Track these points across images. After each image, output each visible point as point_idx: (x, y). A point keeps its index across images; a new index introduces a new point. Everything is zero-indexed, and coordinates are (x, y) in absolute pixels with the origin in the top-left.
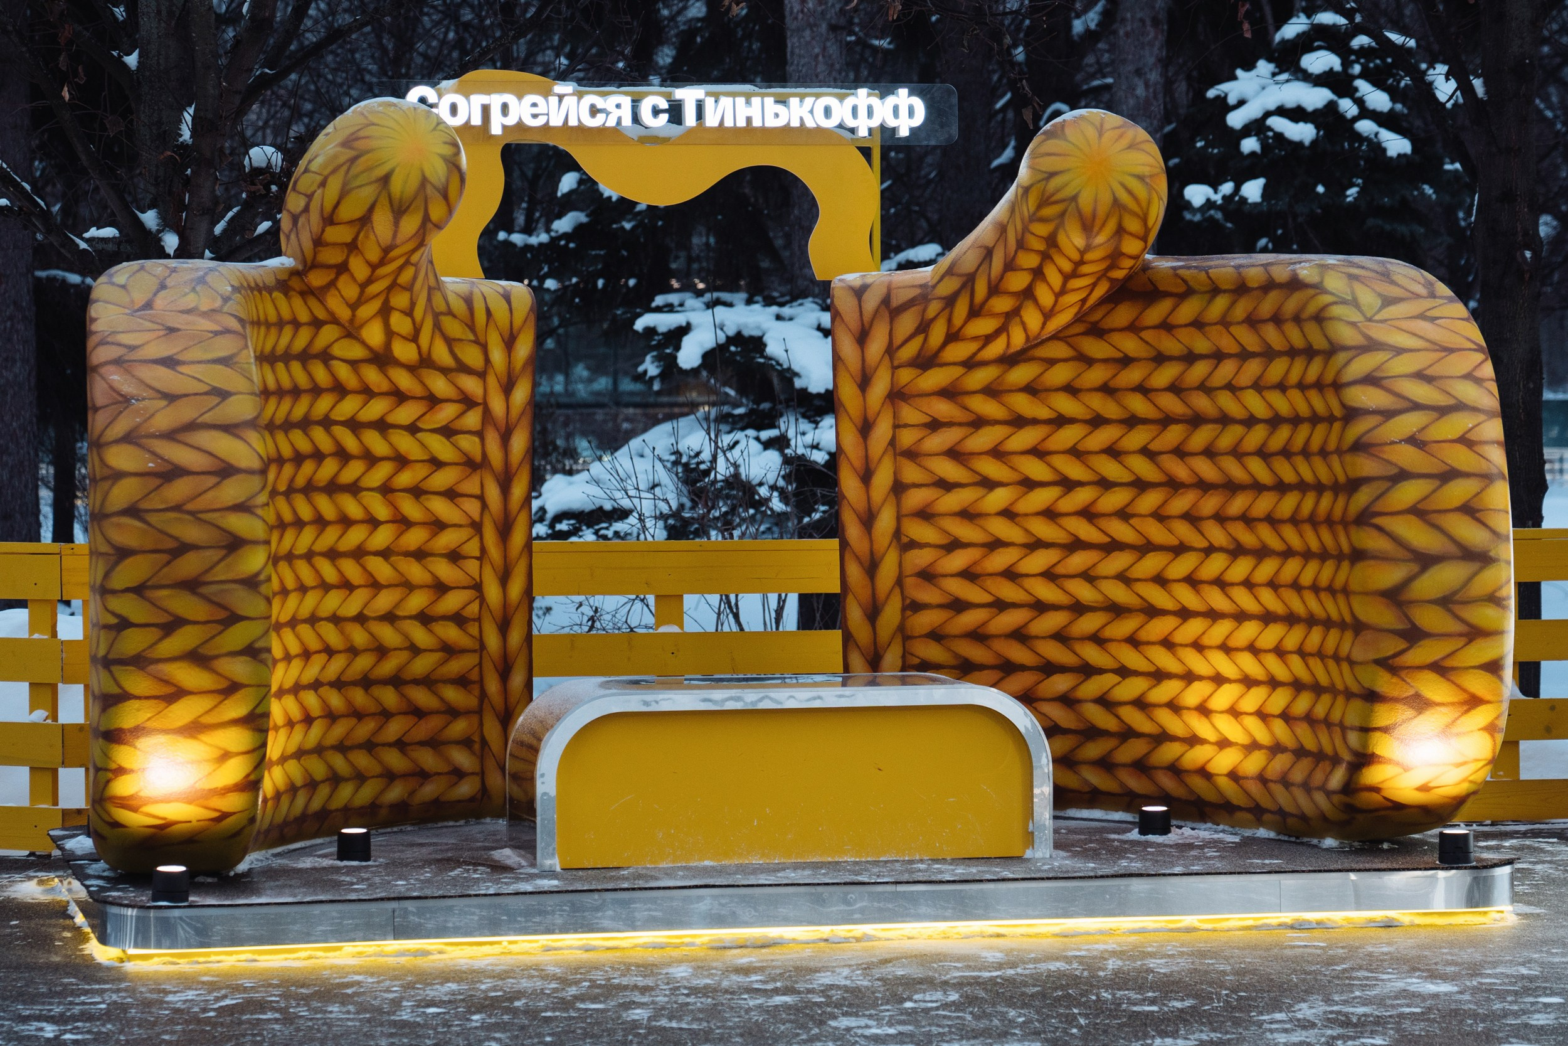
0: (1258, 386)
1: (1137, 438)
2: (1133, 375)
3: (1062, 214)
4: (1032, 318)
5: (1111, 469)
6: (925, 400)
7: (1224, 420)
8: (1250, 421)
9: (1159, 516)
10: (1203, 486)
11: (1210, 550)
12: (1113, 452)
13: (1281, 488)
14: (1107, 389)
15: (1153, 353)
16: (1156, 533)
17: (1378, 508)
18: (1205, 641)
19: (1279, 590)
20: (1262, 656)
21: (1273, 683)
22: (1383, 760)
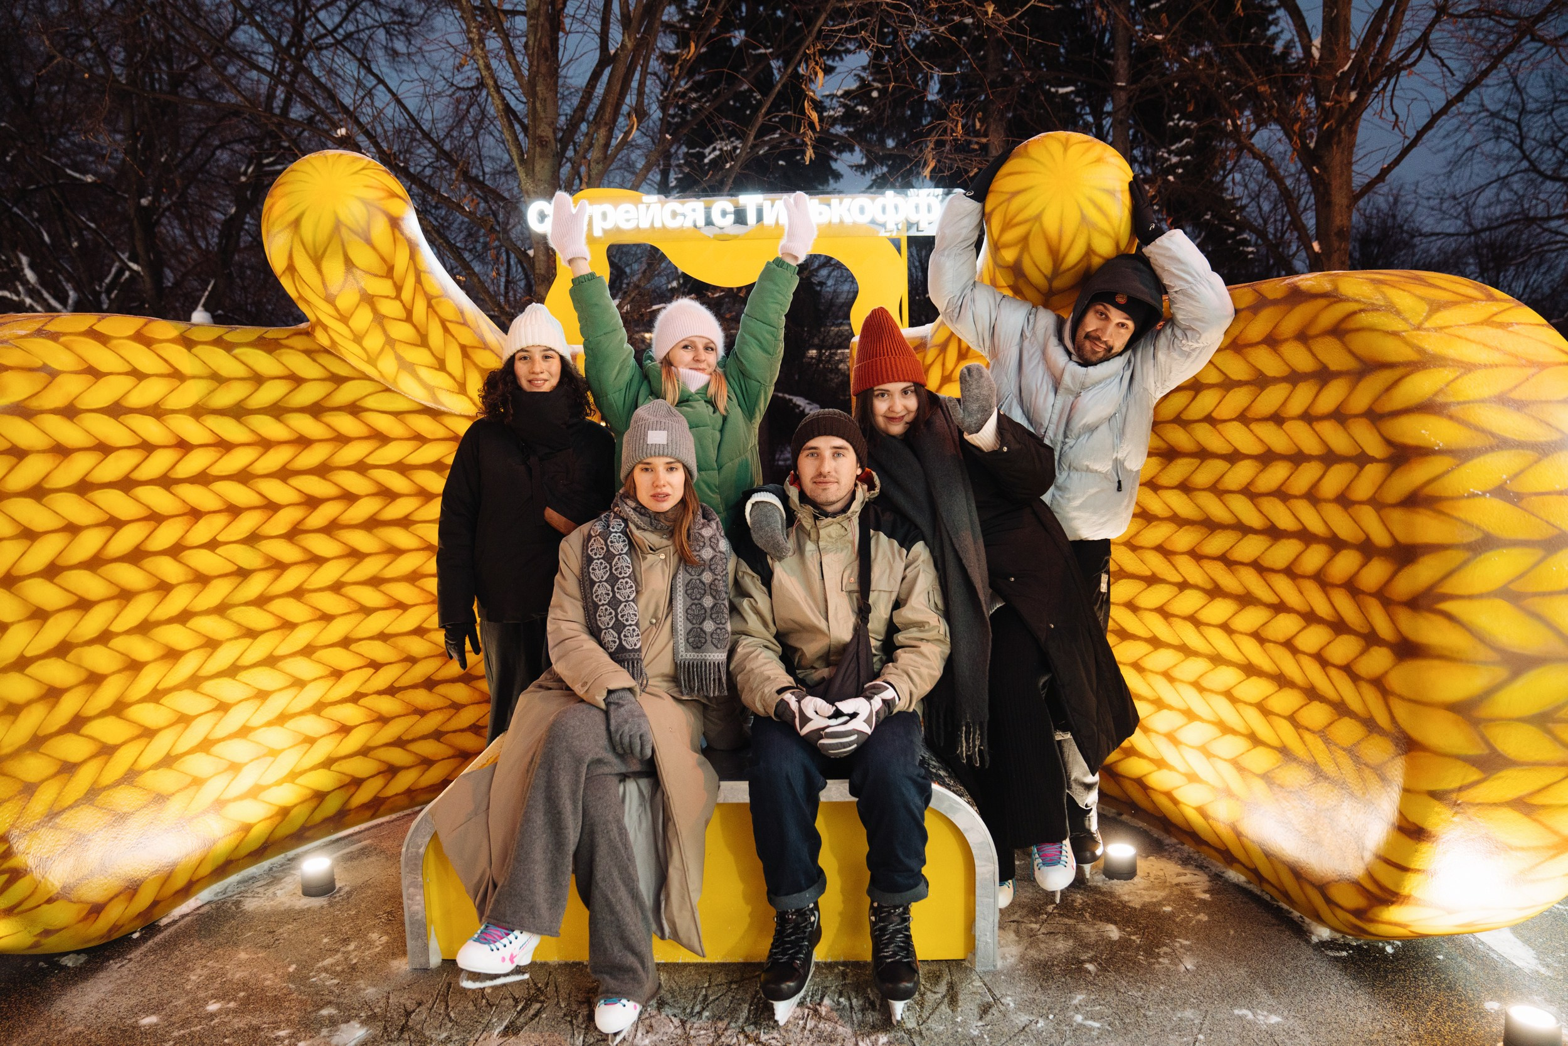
0: (1243, 418)
3: (1026, 237)
7: (1203, 454)
8: (1234, 457)
10: (1178, 521)
11: (1183, 586)
13: (1274, 533)
17: (1447, 588)
18: (1176, 673)
19: (1267, 645)
20: (1241, 706)
21: (1255, 740)
22: (1418, 902)
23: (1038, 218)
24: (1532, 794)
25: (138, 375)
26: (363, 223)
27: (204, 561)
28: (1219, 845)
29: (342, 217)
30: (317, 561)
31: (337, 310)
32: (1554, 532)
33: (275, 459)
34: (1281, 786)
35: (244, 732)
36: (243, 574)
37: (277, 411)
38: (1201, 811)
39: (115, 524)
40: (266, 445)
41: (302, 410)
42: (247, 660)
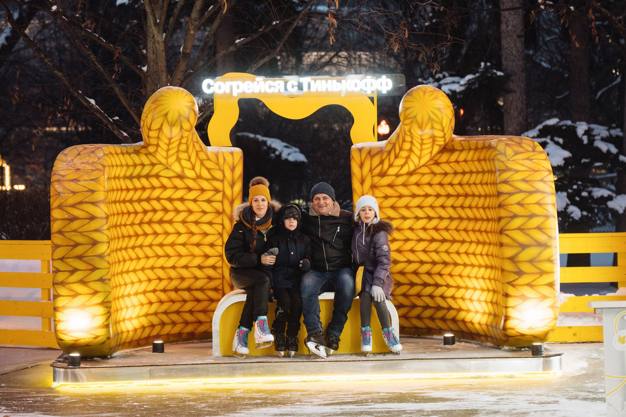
0: (481, 183)
1: (450, 202)
2: (448, 179)
3: (412, 122)
4: (414, 158)
5: (443, 213)
6: (384, 188)
7: (474, 195)
8: (480, 196)
9: (457, 230)
10: (469, 219)
11: (471, 242)
12: (443, 207)
13: (488, 220)
14: (441, 184)
15: (454, 171)
16: (456, 236)
17: (506, 228)
18: (471, 275)
19: (489, 257)
20: (485, 280)
21: (488, 290)
22: (513, 318)
23: (415, 117)
24: (532, 282)
26: (187, 114)
27: (124, 230)
29: (181, 113)
30: (146, 235)
32: (531, 213)
33: (137, 195)
35: (129, 295)
36: (130, 237)
37: (139, 177)
39: (114, 215)
40: (136, 189)
41: (144, 177)
42: (130, 269)
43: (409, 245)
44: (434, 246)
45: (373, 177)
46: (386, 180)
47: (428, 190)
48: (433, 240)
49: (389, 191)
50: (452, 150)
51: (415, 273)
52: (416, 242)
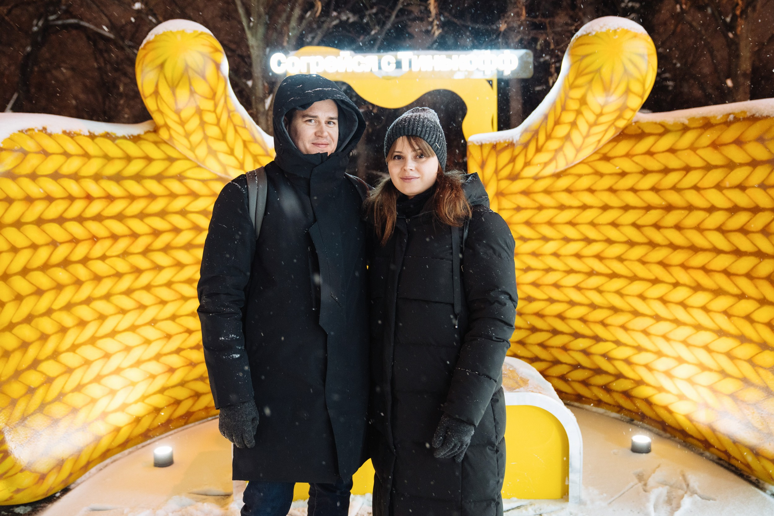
0: (719, 187)
1: (630, 217)
2: (628, 182)
3: (591, 81)
4: (569, 151)
5: (613, 233)
6: (514, 196)
7: (690, 208)
8: (712, 209)
9: (642, 262)
10: (673, 247)
11: (676, 285)
12: (614, 224)
14: (611, 190)
15: (640, 169)
16: (640, 270)
18: (671, 336)
19: (733, 318)
20: (715, 355)
21: (724, 374)
23: (598, 71)
25: (67, 155)
26: (201, 66)
27: (99, 267)
28: (699, 437)
29: (189, 63)
30: (158, 268)
31: (180, 118)
33: (137, 207)
34: (743, 401)
35: (118, 371)
36: (119, 275)
37: (138, 178)
38: (688, 417)
39: (54, 244)
40: (132, 198)
41: (152, 178)
42: (121, 328)
43: (552, 278)
44: (594, 281)
45: (499, 180)
46: (519, 185)
47: (588, 199)
48: (591, 273)
49: (523, 201)
50: (640, 135)
51: (561, 317)
52: (562, 274)
